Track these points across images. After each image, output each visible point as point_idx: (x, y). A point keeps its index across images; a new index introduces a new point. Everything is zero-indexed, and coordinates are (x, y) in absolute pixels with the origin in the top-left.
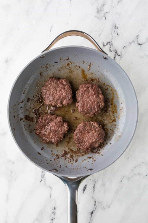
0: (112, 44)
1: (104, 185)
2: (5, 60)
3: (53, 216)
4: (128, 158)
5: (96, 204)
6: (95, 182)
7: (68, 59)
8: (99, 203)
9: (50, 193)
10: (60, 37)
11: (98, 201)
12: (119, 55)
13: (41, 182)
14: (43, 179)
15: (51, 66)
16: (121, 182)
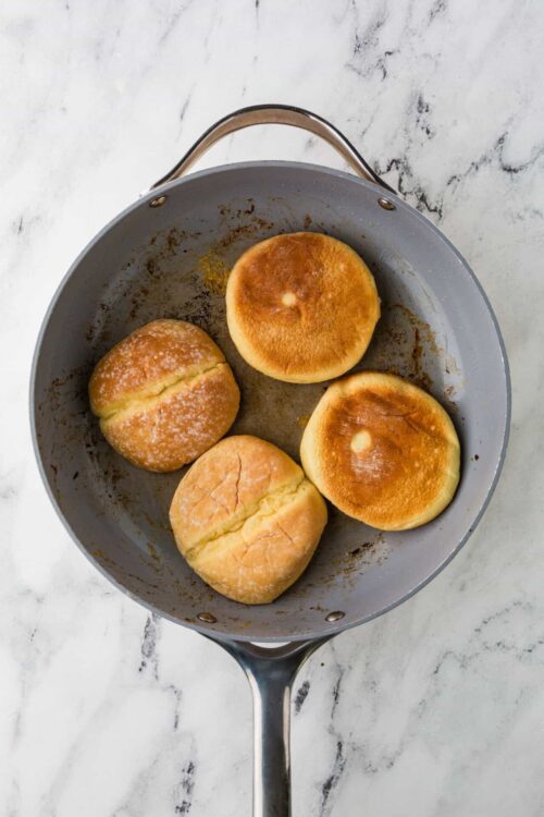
0: (407, 169)
1: (374, 683)
2: (14, 223)
3: (183, 796)
4: (462, 588)
5: (344, 754)
6: (340, 672)
7: (249, 212)
8: (354, 750)
9: (176, 712)
10: (220, 130)
11: (349, 744)
12: (432, 207)
13: (140, 670)
14: (151, 659)
15: (186, 238)
16: (436, 672)
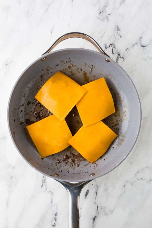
0: (114, 46)
1: (107, 190)
2: (5, 63)
3: (54, 222)
4: (131, 163)
5: (99, 210)
6: (97, 187)
7: (69, 62)
8: (102, 208)
9: (52, 198)
10: (61, 39)
11: (100, 207)
12: (122, 57)
13: (42, 187)
14: (44, 184)
15: (52, 69)
16: (124, 187)
